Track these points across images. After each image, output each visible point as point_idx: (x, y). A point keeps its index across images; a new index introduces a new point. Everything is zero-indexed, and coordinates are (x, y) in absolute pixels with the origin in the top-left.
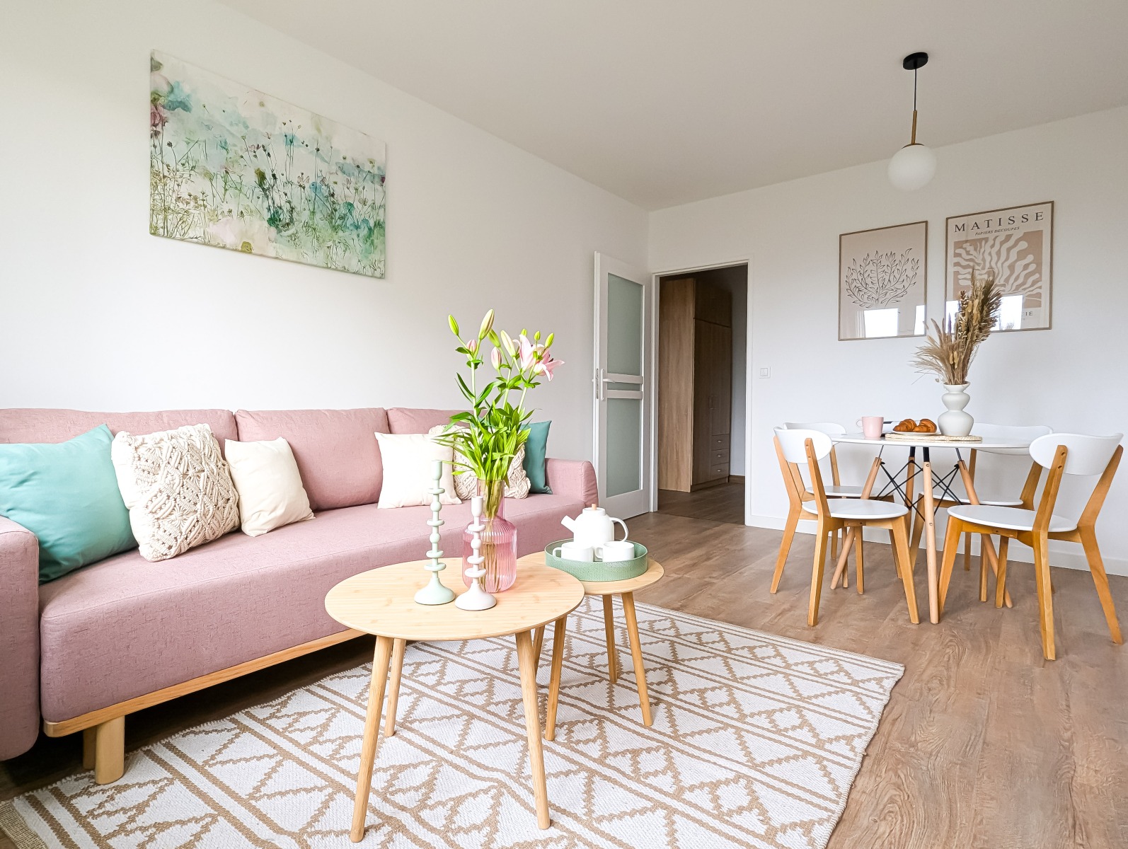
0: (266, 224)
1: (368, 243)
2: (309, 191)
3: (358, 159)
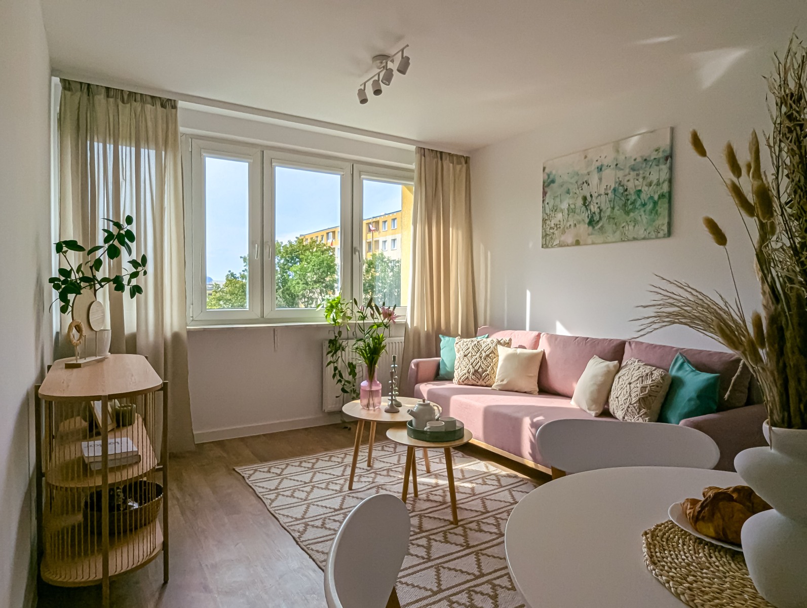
0: (587, 226)
1: (653, 214)
2: (611, 195)
3: (646, 154)
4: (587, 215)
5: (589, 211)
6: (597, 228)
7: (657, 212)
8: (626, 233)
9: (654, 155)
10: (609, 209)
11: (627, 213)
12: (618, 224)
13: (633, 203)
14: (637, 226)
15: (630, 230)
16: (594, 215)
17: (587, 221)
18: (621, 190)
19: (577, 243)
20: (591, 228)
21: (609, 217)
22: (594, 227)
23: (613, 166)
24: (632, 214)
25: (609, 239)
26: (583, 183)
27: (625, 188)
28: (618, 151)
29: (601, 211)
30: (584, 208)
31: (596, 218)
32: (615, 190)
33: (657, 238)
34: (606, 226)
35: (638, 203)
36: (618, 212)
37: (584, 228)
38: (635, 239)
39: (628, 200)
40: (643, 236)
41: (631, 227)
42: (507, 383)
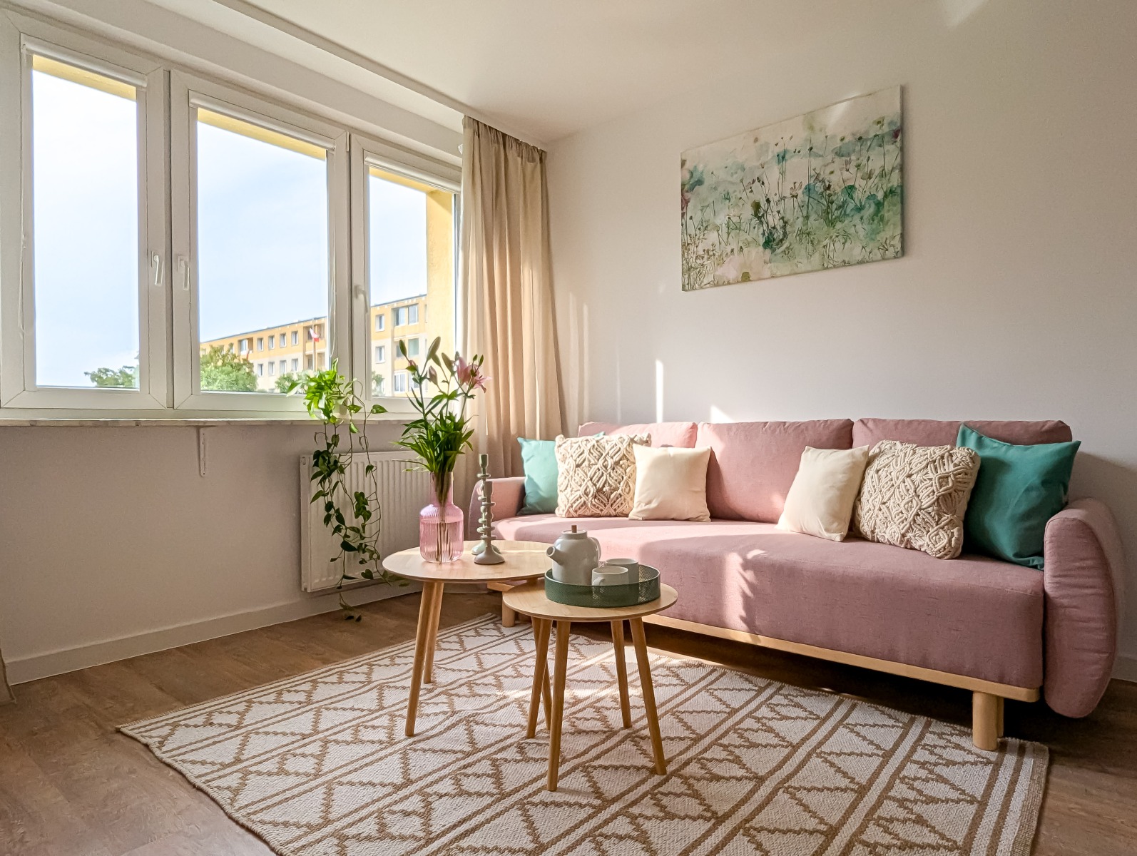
0: (761, 248)
1: (876, 222)
2: (802, 197)
3: (861, 128)
4: (761, 231)
5: (765, 225)
6: (779, 251)
7: (882, 219)
8: (831, 255)
9: (876, 130)
10: (801, 219)
11: (831, 223)
12: (816, 242)
13: (841, 207)
14: (849, 241)
15: (838, 251)
16: (774, 231)
17: (762, 240)
18: (819, 187)
19: (746, 278)
20: (768, 251)
21: (801, 233)
22: (773, 251)
23: (805, 151)
24: (839, 225)
25: (802, 267)
26: (754, 181)
27: (827, 184)
28: (811, 128)
29: (786, 223)
30: (755, 221)
31: (778, 235)
32: (809, 189)
33: (884, 259)
34: (796, 246)
35: (851, 206)
36: (814, 223)
37: (756, 253)
38: (845, 264)
39: (832, 203)
40: (860, 258)
41: (838, 245)
42: (658, 506)
